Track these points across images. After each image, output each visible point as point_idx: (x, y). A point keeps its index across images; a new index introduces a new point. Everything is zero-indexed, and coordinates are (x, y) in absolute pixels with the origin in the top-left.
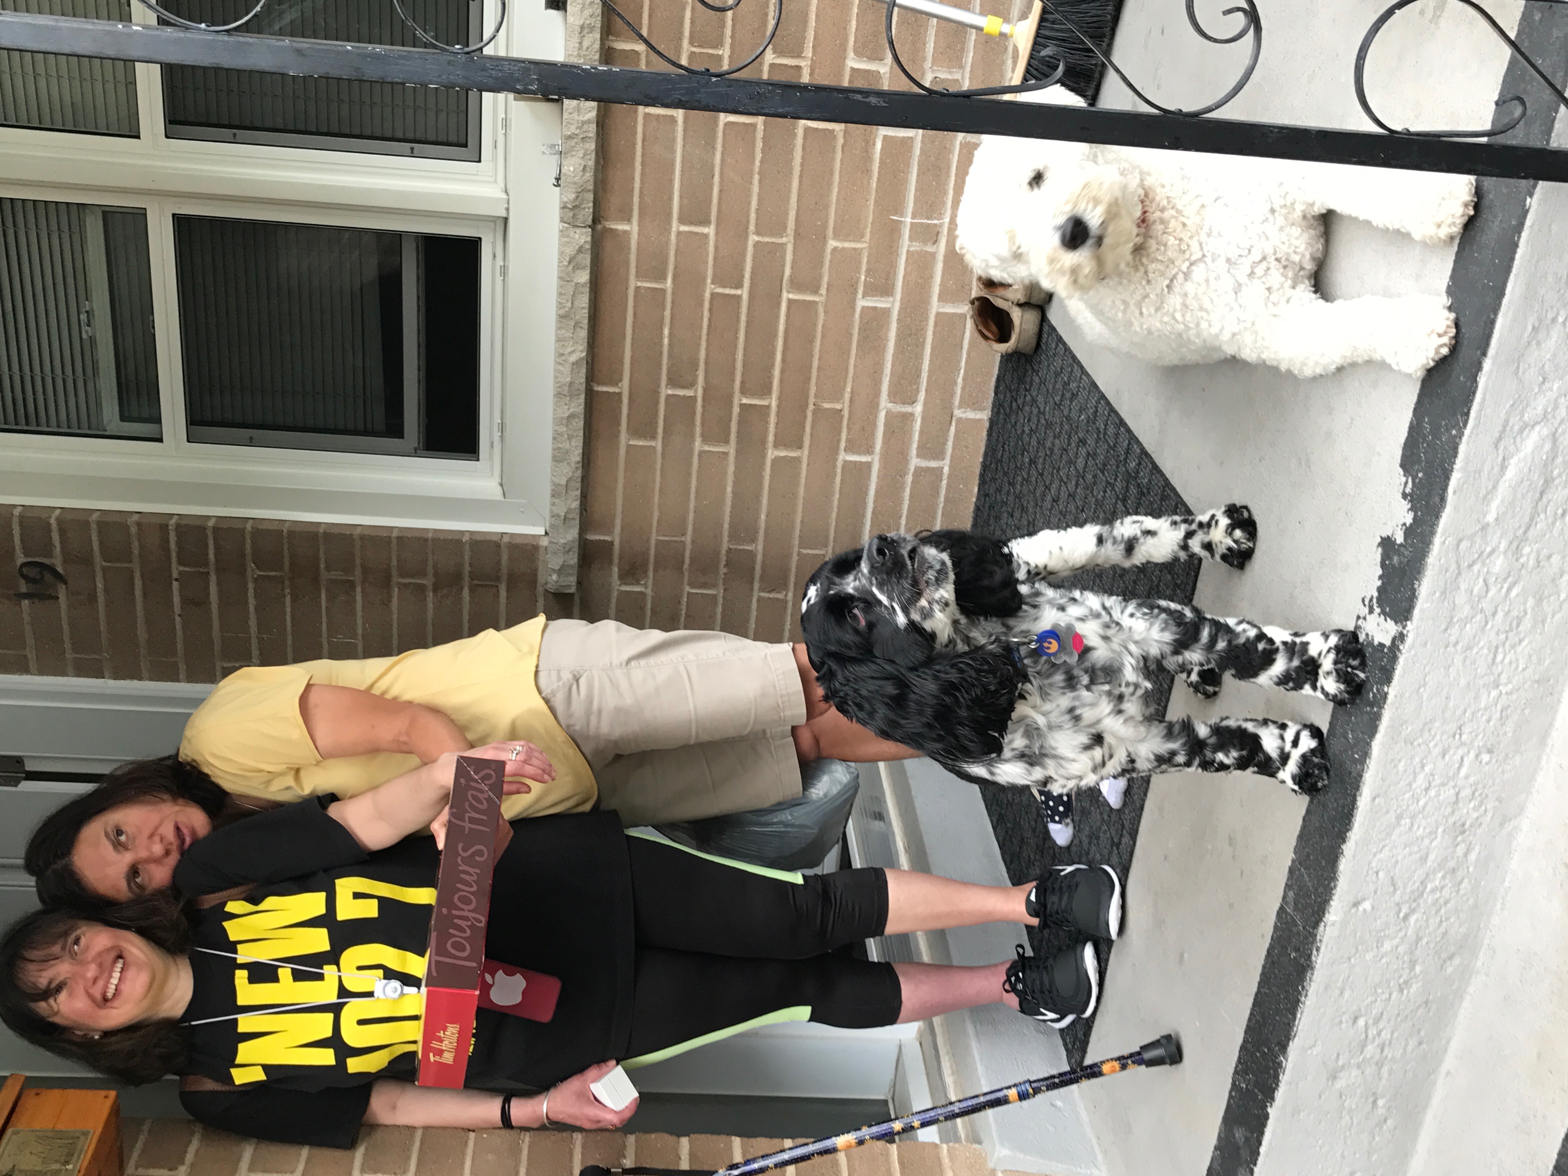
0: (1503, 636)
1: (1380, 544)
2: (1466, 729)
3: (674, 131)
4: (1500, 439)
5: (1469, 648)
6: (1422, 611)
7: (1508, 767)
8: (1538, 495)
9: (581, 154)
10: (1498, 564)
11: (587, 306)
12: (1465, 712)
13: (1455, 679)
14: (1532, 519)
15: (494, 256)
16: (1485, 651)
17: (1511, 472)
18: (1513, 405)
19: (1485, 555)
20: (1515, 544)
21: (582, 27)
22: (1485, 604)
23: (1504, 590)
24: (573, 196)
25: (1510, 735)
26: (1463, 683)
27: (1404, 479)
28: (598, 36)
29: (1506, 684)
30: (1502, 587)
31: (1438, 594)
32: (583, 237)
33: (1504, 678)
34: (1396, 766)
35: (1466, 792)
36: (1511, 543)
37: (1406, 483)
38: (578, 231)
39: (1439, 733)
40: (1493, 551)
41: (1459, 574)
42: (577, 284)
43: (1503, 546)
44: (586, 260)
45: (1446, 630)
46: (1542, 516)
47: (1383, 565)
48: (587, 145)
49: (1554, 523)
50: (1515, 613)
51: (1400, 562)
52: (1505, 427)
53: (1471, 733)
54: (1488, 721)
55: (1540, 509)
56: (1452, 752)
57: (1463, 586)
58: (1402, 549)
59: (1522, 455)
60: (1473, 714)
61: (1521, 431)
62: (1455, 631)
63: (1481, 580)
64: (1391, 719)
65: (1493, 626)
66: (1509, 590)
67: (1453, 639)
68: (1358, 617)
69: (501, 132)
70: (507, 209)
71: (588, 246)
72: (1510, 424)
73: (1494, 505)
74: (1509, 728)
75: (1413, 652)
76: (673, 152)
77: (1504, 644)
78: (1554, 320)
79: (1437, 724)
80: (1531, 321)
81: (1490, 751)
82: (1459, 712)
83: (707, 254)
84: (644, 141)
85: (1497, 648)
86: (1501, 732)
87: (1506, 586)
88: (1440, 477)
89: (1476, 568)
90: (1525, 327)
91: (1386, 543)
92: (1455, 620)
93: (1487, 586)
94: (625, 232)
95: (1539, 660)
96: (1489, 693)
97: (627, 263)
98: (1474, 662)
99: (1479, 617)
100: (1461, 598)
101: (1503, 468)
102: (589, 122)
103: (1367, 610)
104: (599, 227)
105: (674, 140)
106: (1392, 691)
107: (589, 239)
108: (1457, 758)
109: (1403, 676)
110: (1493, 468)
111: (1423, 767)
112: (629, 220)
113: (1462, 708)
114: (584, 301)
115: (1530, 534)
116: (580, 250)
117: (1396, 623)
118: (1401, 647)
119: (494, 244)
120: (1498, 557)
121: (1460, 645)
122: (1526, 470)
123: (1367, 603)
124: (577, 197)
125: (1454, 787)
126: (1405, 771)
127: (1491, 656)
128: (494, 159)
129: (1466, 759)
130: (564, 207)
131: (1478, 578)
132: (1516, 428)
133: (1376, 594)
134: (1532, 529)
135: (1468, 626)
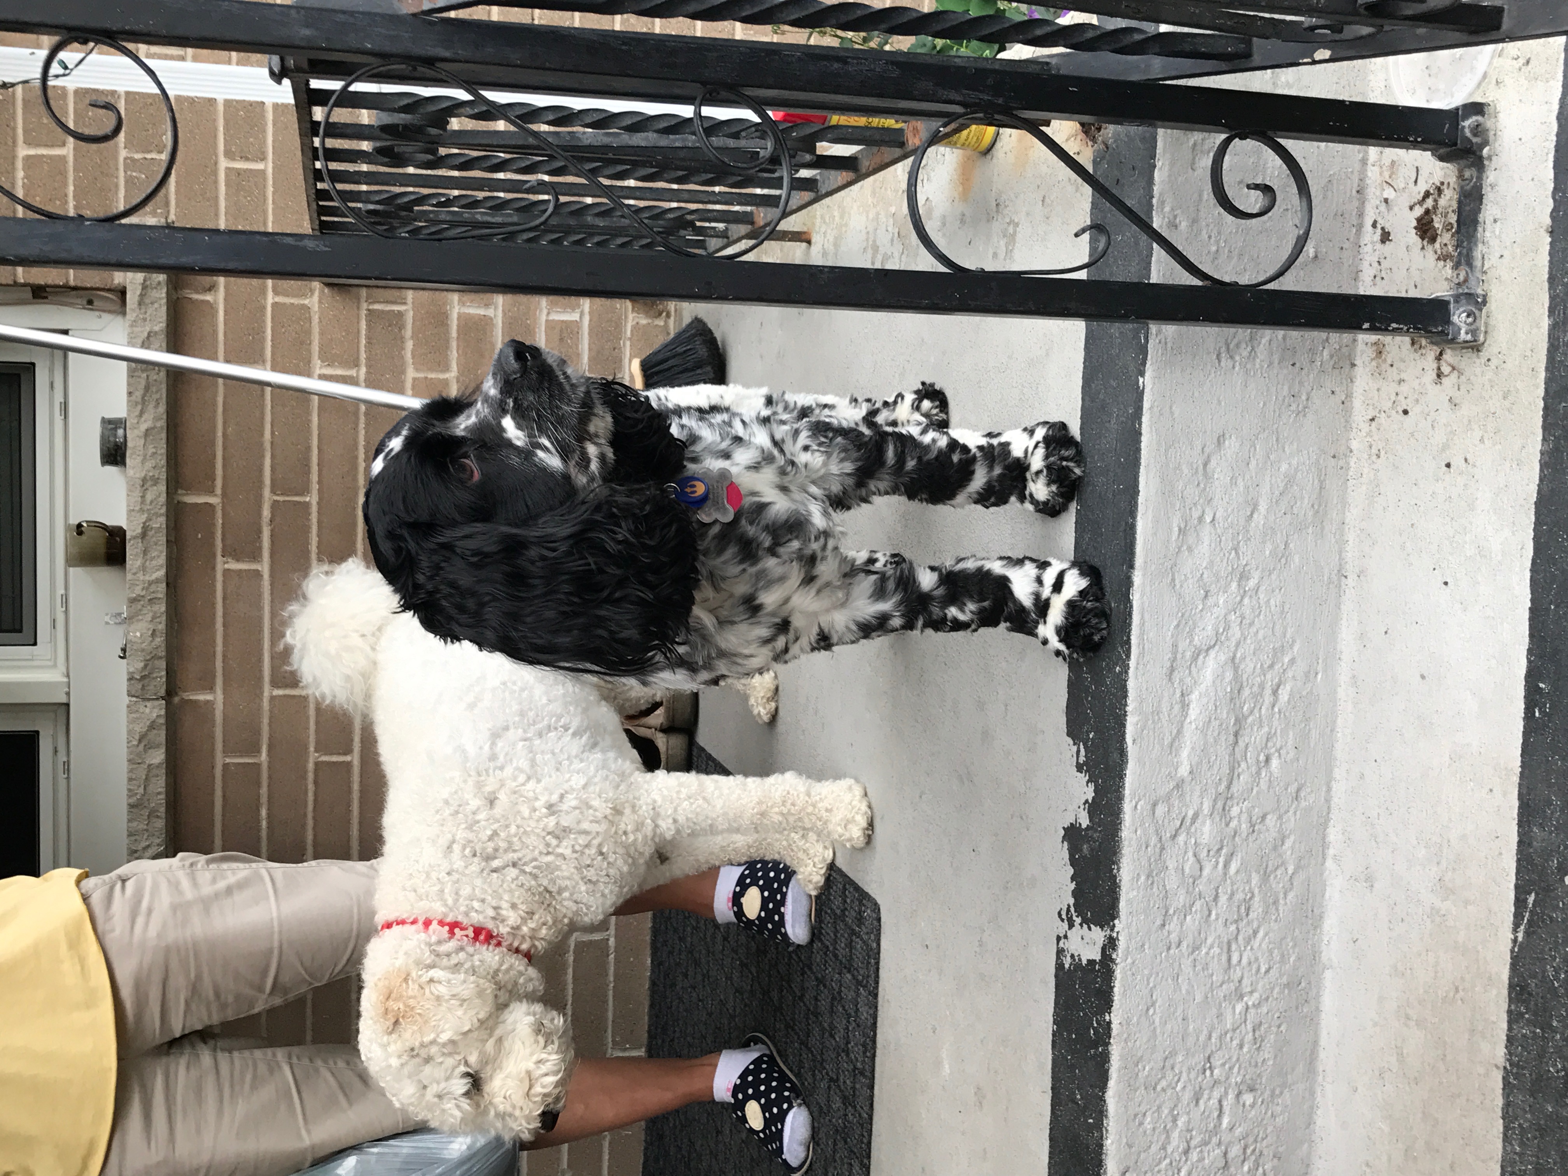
0: (1233, 928)
1: (1064, 838)
2: (1217, 1062)
3: (259, 586)
4: (1172, 670)
5: (1196, 948)
6: (1129, 902)
7: (1279, 1109)
8: (1232, 738)
9: (149, 617)
10: (1206, 831)
11: (163, 790)
12: (1210, 1038)
13: (1188, 992)
14: (1232, 770)
15: (56, 751)
16: (1216, 950)
17: (1194, 712)
18: (1178, 626)
19: (1188, 821)
20: (1220, 804)
21: (144, 480)
22: (1201, 886)
23: (1221, 865)
24: (142, 664)
25: (1271, 1062)
26: (1199, 998)
27: (1075, 748)
28: (164, 488)
29: (1251, 992)
30: (1217, 863)
31: (1143, 878)
32: (155, 711)
33: (1246, 987)
34: (1141, 1124)
35: (1235, 1151)
36: (1215, 801)
37: (1078, 752)
38: (149, 704)
39: (1184, 1069)
40: (1196, 816)
41: (1163, 849)
42: (149, 765)
43: (1206, 808)
44: (161, 736)
45: (1164, 925)
46: (1243, 765)
47: (1073, 862)
48: (156, 608)
49: (1258, 773)
50: (1240, 896)
51: (1092, 850)
52: (1175, 653)
53: (1223, 1065)
54: (1241, 1046)
55: (1238, 756)
56: (1206, 1096)
57: (1171, 864)
58: (1090, 833)
59: (1203, 688)
60: (1221, 1038)
61: (1195, 658)
62: (1173, 925)
63: (1190, 854)
64: (1122, 1057)
65: (1217, 915)
66: (1226, 865)
67: (1174, 937)
68: (1059, 939)
69: (60, 611)
70: (68, 694)
71: (162, 721)
72: (1180, 649)
73: (1185, 753)
74: (1267, 1053)
75: (1129, 960)
76: (260, 608)
77: (1237, 938)
78: (1201, 519)
79: (1180, 1058)
80: (1176, 523)
81: (1252, 1090)
82: (1202, 1038)
83: (308, 718)
84: (225, 599)
85: (1229, 944)
86: (1260, 1061)
87: (1221, 860)
88: (1114, 729)
89: (1181, 839)
90: (1170, 528)
91: (1072, 834)
92: (1171, 912)
93: (1199, 861)
94: (208, 701)
95: (1283, 956)
96: (1234, 1008)
97: (212, 737)
98: (1206, 967)
99: (1198, 904)
100: (1172, 881)
101: (1185, 706)
102: (157, 581)
103: (1066, 925)
104: (176, 700)
105: (260, 595)
106: (1116, 1017)
107: (163, 712)
108: (1214, 1102)
109: (1124, 994)
110: (1172, 708)
111: (1175, 1120)
112: (211, 688)
113: (1205, 1032)
114: (159, 785)
115: (1234, 789)
116: (152, 726)
117: (1102, 927)
118: (1114, 956)
119: (54, 738)
120: (1204, 823)
121: (1184, 944)
122: (1211, 706)
123: (1064, 916)
124: (146, 666)
125: (1219, 1144)
126: (1154, 1129)
127: (1224, 958)
128: (53, 639)
129: (1225, 1103)
130: (130, 679)
131: (1186, 852)
132: (1188, 654)
133: (1072, 901)
134: (1235, 782)
135: (1188, 918)
